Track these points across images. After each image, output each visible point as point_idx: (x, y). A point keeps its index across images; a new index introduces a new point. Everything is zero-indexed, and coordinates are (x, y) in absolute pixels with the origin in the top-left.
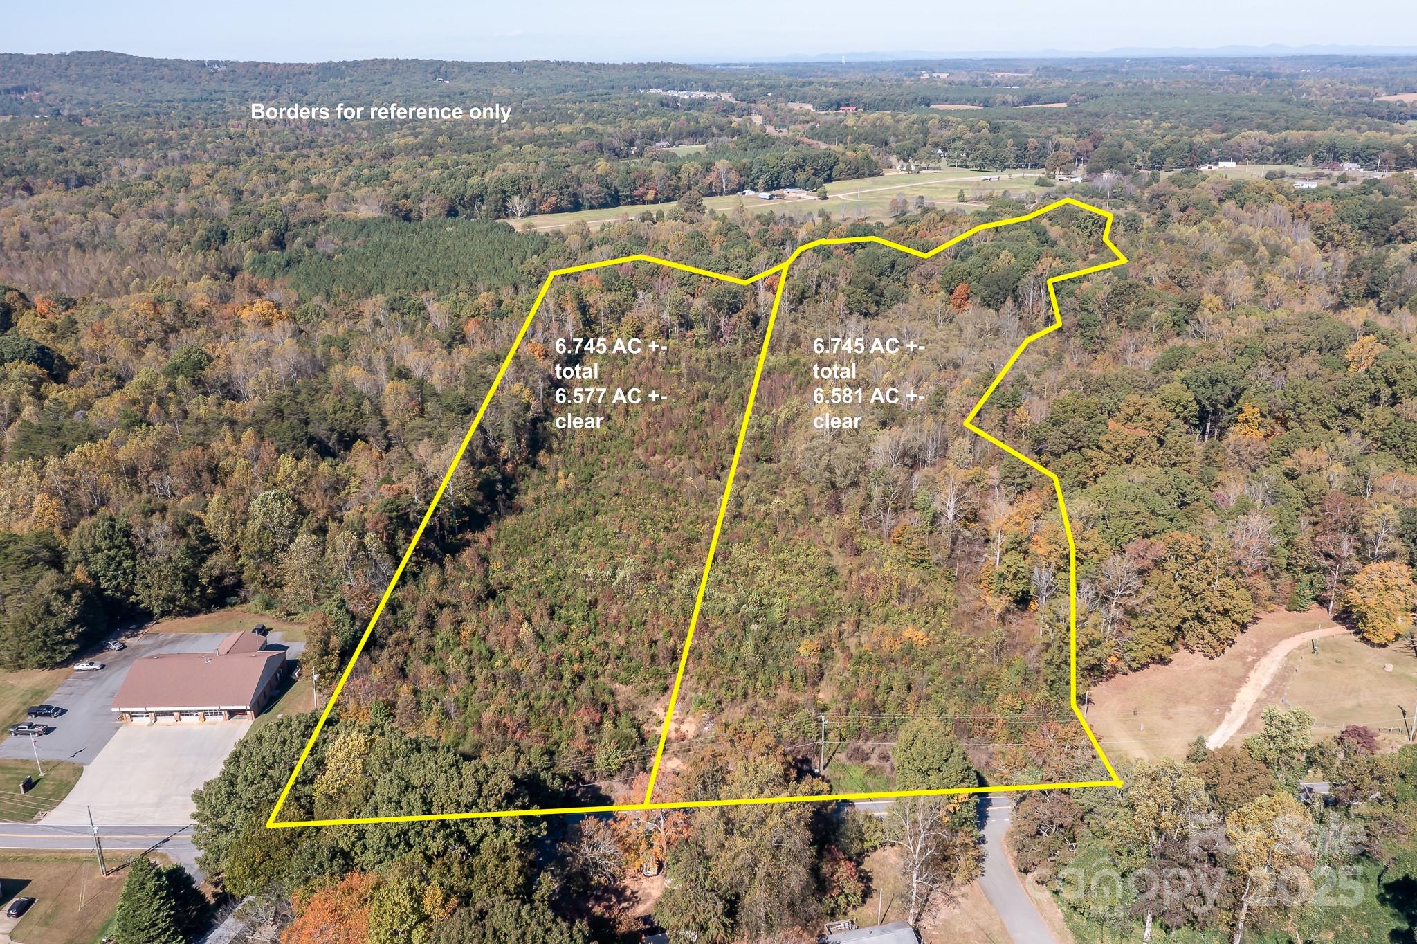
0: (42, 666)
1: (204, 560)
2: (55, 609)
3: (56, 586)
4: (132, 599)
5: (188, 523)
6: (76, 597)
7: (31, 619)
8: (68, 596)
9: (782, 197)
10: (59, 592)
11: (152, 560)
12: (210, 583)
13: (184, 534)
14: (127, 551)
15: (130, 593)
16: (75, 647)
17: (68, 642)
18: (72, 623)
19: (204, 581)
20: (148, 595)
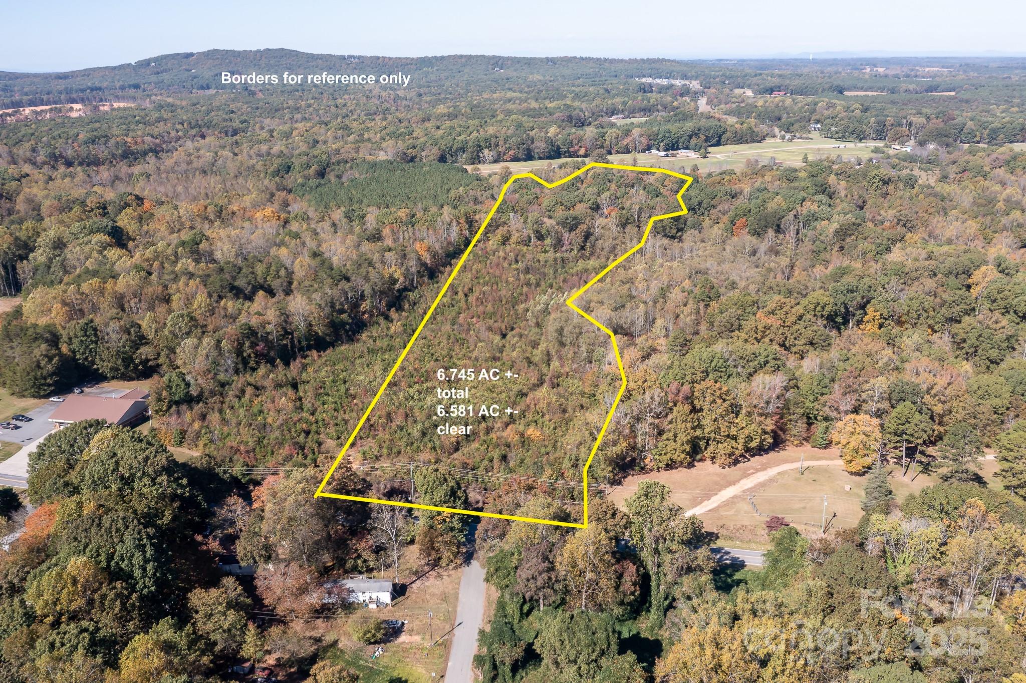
0: (34, 397)
1: (137, 349)
2: (42, 365)
3: (44, 353)
4: (95, 367)
5: (132, 327)
6: (56, 360)
7: (28, 369)
8: (50, 359)
9: (674, 155)
10: (46, 356)
11: (107, 345)
12: (141, 363)
13: (129, 333)
14: (94, 339)
15: (93, 363)
16: (53, 388)
17: (49, 385)
18: (51, 375)
19: (137, 361)
20: (103, 366)
